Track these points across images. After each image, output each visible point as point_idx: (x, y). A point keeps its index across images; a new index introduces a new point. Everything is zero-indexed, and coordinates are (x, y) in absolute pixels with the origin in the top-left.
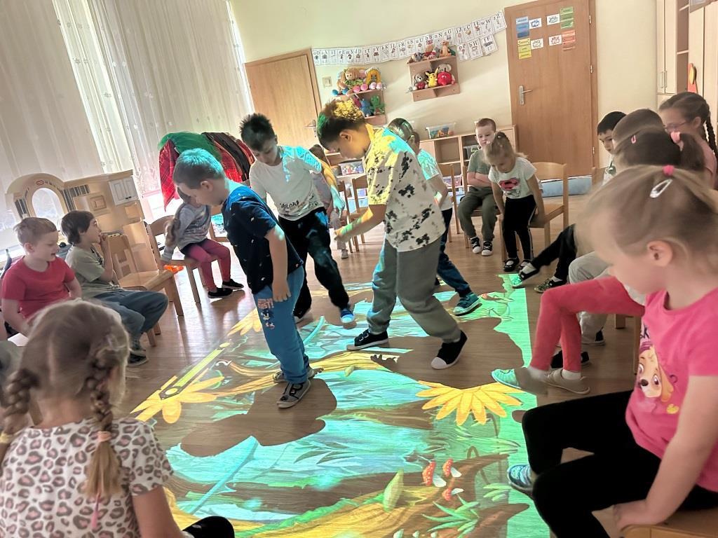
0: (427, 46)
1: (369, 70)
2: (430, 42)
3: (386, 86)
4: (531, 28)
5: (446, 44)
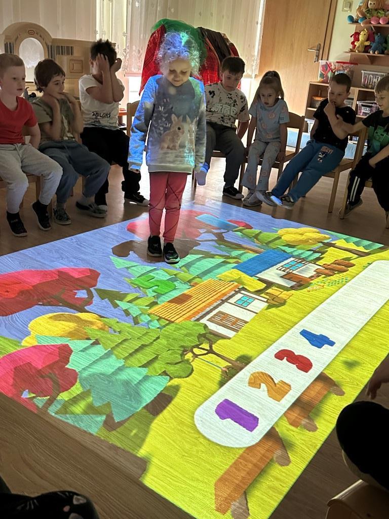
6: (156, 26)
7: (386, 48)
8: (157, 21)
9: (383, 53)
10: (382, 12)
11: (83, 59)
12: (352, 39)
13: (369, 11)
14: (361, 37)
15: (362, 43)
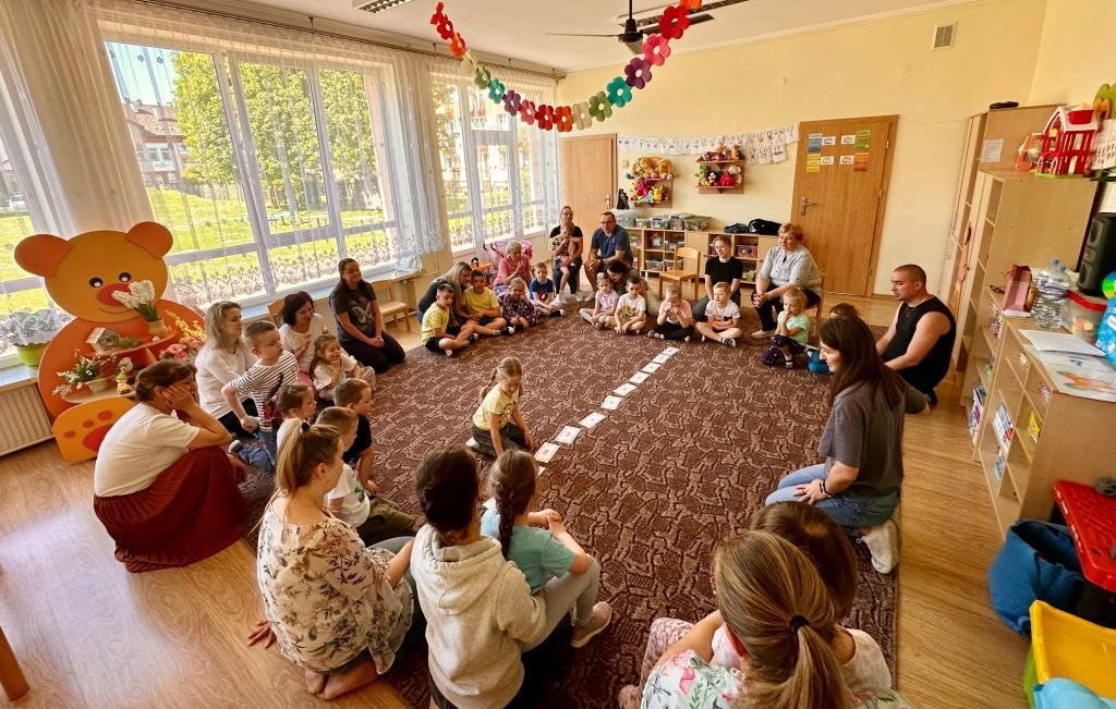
0: (718, 146)
2: (721, 143)
4: (823, 144)
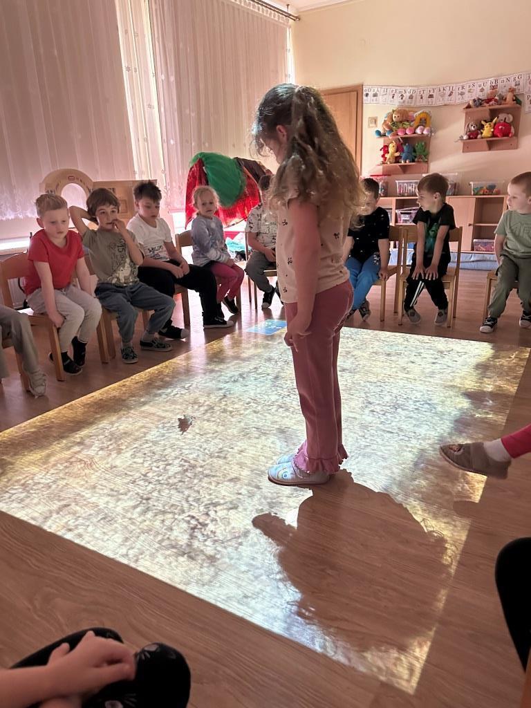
0: (489, 91)
1: (419, 112)
2: (493, 88)
3: (435, 132)
5: (512, 90)
6: (194, 160)
7: (415, 157)
8: (193, 156)
9: (413, 161)
10: (407, 123)
11: (126, 199)
12: (382, 153)
13: (394, 124)
14: (391, 149)
15: (392, 155)
